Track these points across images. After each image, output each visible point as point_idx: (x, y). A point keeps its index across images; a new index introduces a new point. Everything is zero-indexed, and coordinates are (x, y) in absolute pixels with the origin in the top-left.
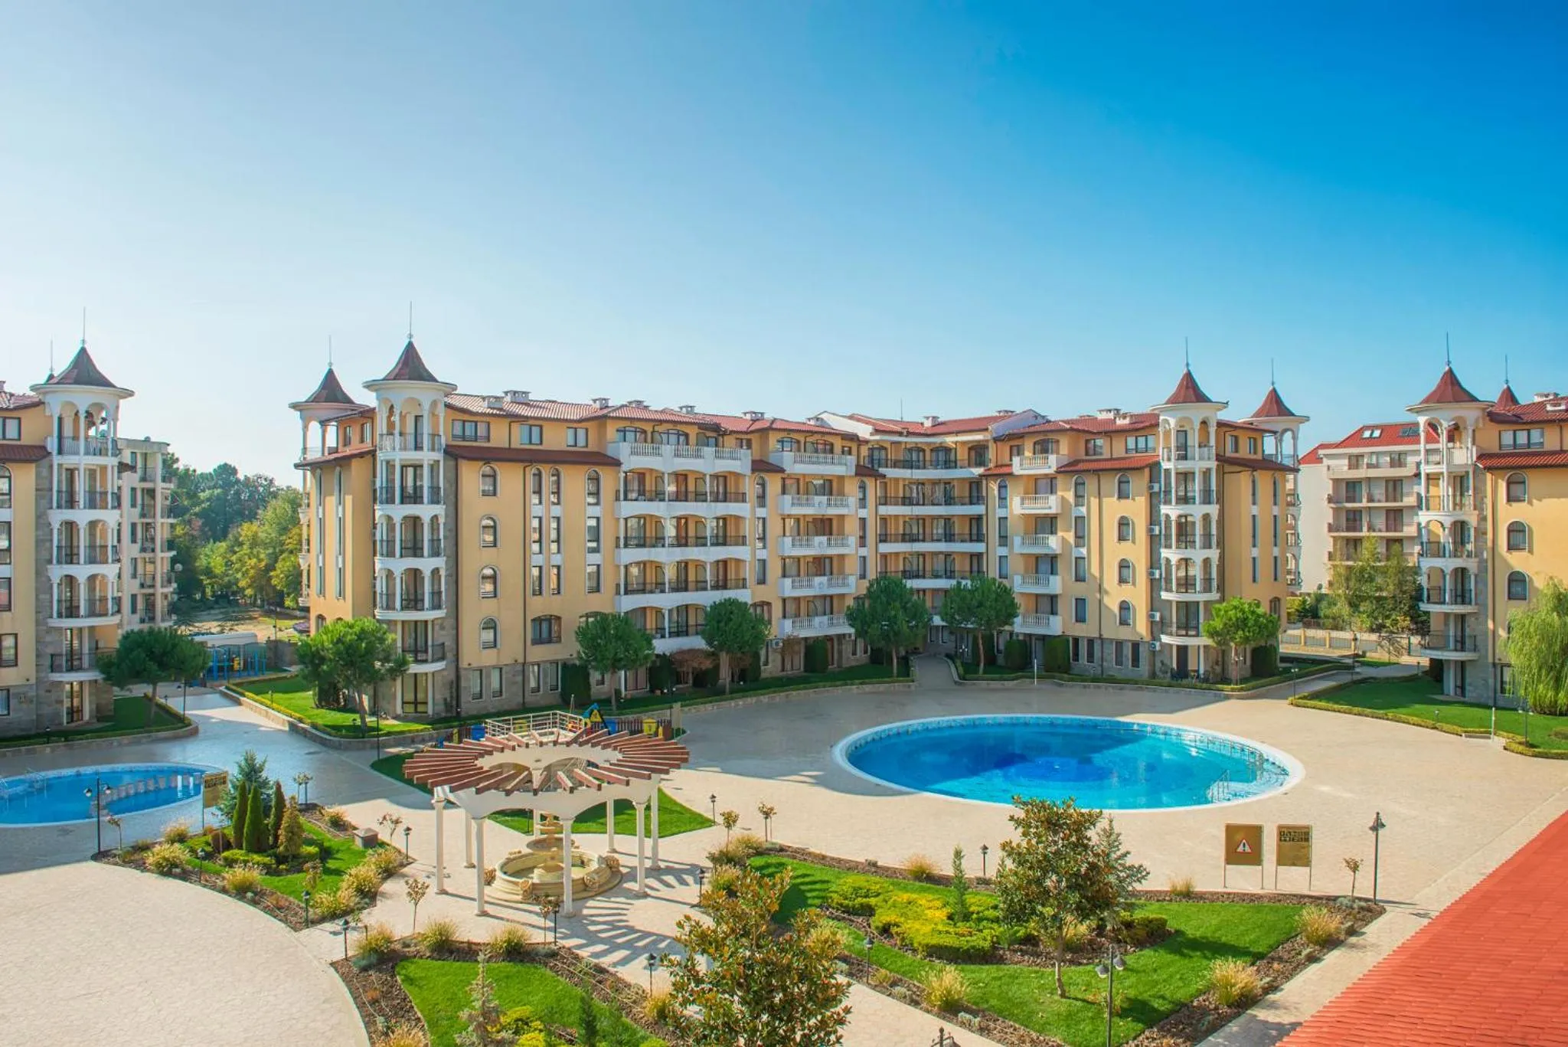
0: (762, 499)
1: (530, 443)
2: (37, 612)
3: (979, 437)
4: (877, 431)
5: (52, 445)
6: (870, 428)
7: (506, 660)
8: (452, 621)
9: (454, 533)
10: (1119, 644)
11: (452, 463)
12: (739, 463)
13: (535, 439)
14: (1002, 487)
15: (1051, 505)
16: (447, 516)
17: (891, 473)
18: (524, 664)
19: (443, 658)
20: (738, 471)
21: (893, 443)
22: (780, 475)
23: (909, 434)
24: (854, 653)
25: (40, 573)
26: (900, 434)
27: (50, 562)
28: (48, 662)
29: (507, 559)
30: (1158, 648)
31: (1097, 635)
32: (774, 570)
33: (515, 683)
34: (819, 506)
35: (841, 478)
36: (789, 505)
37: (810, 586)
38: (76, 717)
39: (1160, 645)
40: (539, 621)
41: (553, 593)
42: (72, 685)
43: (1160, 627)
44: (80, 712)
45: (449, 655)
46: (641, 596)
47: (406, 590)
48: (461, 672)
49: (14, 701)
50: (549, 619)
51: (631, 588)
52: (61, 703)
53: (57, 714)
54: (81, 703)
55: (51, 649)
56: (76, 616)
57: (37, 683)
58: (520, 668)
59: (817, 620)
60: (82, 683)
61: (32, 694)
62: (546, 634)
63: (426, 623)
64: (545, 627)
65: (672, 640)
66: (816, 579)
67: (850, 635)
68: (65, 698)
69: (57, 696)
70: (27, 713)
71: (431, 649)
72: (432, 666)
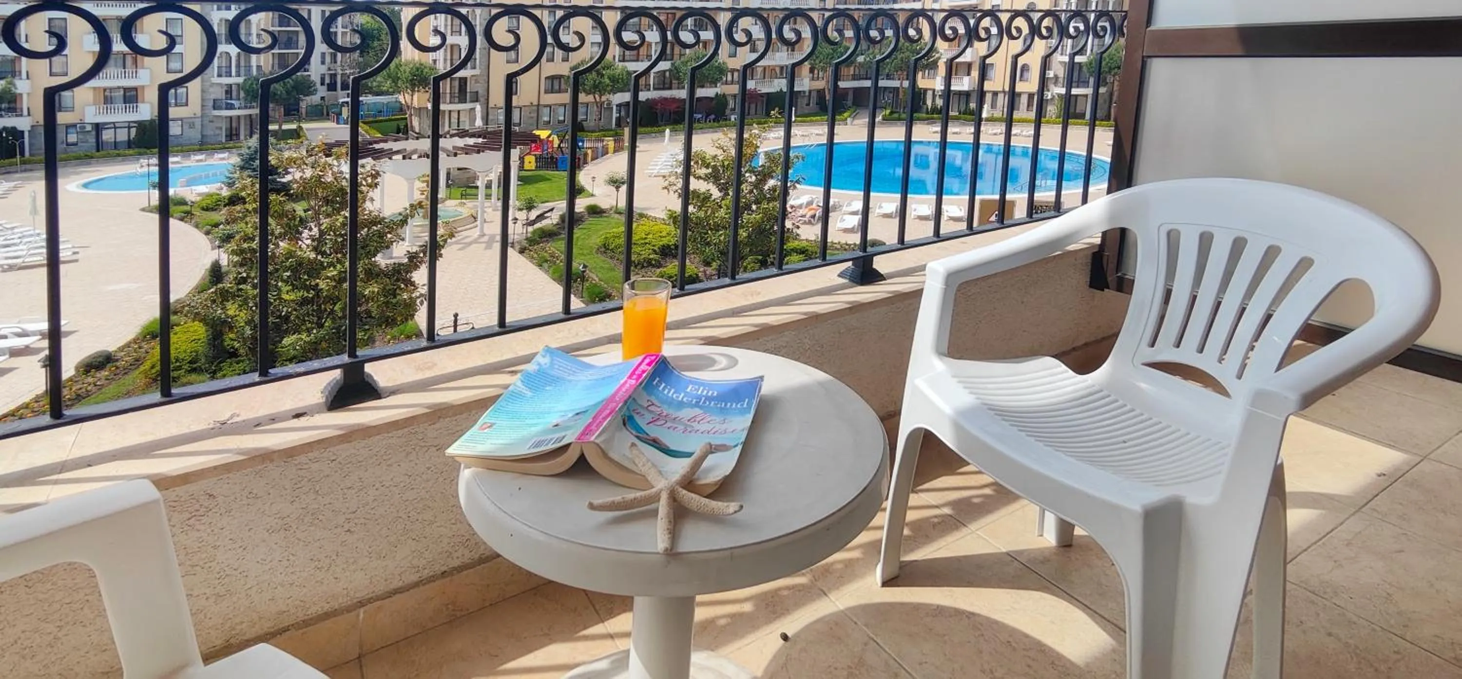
7: (524, 102)
8: (486, 78)
10: (1018, 95)
16: (482, 10)
18: (538, 105)
19: (477, 101)
24: (808, 105)
28: (211, 104)
30: (1049, 97)
31: (1001, 90)
33: (531, 117)
37: (774, 59)
38: (235, 138)
39: (1052, 94)
40: (552, 78)
41: (563, 61)
42: (231, 118)
43: (1053, 81)
44: (238, 135)
45: (482, 99)
46: (634, 63)
47: (449, 57)
48: (490, 110)
49: (186, 127)
50: (559, 77)
51: (626, 58)
52: (221, 128)
53: (218, 135)
54: (238, 129)
55: (213, 97)
56: (231, 76)
57: (202, 116)
58: (535, 108)
59: (776, 81)
60: (239, 117)
61: (198, 123)
62: (556, 87)
63: (466, 78)
64: (556, 83)
65: (655, 92)
66: (777, 54)
67: (804, 92)
68: (224, 125)
69: (219, 125)
70: (195, 135)
71: (468, 95)
72: (468, 106)
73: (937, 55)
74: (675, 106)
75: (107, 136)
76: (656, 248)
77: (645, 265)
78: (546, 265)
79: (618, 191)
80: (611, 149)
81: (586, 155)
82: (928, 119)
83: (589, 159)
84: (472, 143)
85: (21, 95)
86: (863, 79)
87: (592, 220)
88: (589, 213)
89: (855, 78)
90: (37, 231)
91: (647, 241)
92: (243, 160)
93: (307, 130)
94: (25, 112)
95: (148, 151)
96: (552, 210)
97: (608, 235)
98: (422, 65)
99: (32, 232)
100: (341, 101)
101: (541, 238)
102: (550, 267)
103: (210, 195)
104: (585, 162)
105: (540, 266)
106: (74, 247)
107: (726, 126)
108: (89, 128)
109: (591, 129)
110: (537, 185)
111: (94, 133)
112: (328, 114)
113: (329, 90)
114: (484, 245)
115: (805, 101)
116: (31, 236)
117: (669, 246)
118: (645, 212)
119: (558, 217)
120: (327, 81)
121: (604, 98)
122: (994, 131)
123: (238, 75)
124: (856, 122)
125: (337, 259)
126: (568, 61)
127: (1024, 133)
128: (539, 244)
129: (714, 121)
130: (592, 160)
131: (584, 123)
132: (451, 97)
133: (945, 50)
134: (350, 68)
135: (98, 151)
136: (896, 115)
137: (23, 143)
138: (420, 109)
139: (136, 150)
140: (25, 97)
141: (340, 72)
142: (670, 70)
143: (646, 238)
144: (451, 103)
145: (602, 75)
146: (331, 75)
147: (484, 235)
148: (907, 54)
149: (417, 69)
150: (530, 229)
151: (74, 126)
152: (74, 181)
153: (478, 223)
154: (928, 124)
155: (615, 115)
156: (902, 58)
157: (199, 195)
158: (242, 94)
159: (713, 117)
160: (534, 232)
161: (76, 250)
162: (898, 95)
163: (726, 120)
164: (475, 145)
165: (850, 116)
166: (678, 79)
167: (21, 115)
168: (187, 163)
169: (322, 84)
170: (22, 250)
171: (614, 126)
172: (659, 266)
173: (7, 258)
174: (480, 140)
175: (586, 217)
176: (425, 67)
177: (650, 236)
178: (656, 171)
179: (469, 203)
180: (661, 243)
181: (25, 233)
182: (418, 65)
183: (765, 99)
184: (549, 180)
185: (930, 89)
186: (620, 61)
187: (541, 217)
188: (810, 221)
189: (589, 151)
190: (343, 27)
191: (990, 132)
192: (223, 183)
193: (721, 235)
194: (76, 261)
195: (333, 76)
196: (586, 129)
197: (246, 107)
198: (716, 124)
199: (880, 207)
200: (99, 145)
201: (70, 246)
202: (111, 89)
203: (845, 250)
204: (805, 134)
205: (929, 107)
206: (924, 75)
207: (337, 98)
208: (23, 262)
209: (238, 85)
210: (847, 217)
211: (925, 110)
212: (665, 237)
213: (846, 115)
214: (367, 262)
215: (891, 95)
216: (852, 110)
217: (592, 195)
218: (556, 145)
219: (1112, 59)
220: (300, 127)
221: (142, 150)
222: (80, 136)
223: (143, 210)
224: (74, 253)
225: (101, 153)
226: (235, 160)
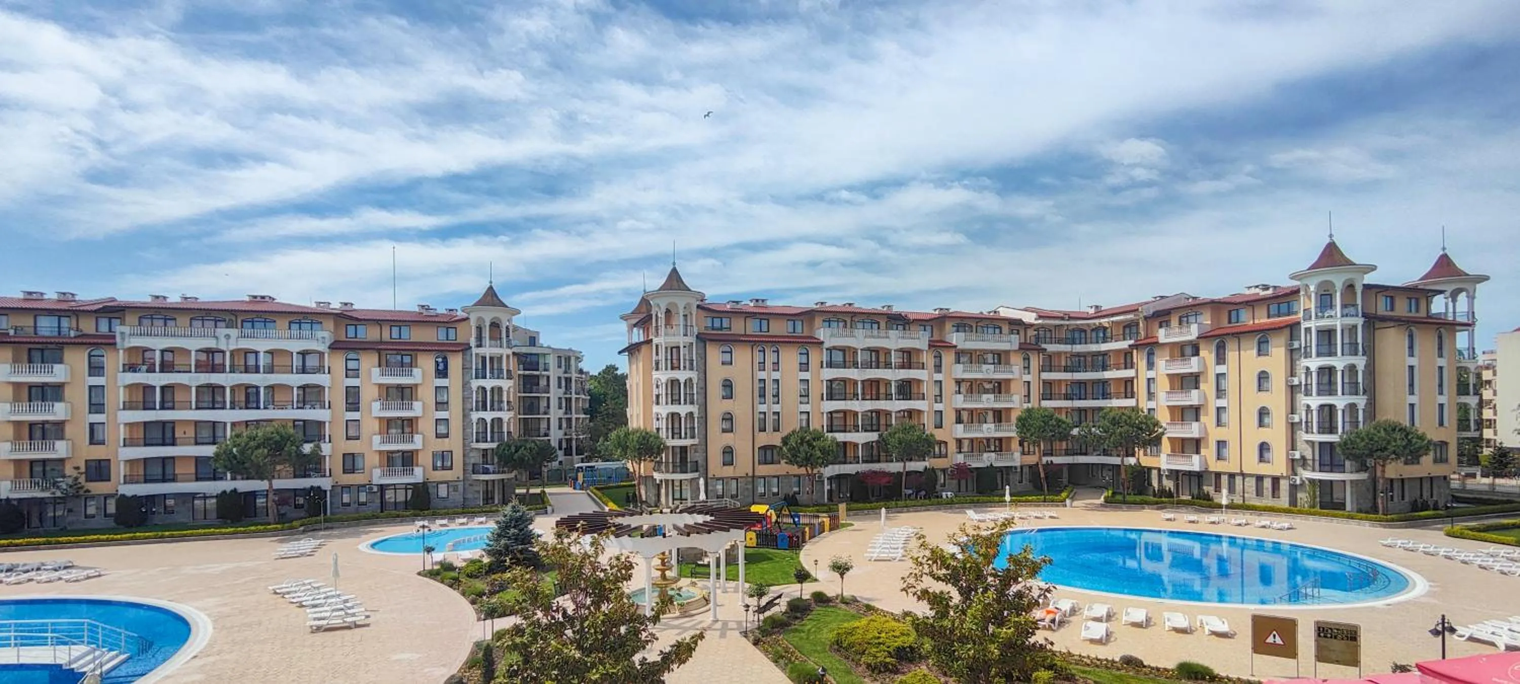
0: (938, 368)
1: (761, 331)
2: (464, 439)
3: (1130, 316)
4: (1040, 317)
5: (473, 342)
6: (1034, 315)
7: (740, 472)
8: (704, 447)
9: (703, 391)
10: (1260, 479)
11: (702, 344)
12: (919, 341)
13: (765, 328)
14: (1150, 354)
15: (1193, 365)
16: (699, 379)
17: (1051, 348)
18: (753, 476)
19: (697, 471)
20: (918, 347)
21: (1056, 326)
22: (953, 351)
23: (1070, 318)
24: (1021, 482)
25: (466, 416)
26: (1062, 318)
27: (472, 410)
28: (470, 468)
29: (741, 407)
30: (1298, 482)
31: (1239, 471)
32: (949, 418)
33: (747, 489)
34: (987, 372)
35: (1007, 352)
36: (959, 371)
37: (982, 431)
38: (490, 501)
39: (1301, 479)
40: (764, 448)
41: (774, 430)
42: (487, 481)
43: (1301, 463)
44: (493, 498)
45: (701, 469)
46: (842, 434)
47: (670, 426)
48: (709, 481)
49: (451, 490)
50: (772, 447)
51: (834, 428)
52: (479, 492)
53: (476, 499)
54: (493, 492)
55: (473, 461)
56: (486, 441)
57: (464, 480)
58: (750, 479)
59: (985, 455)
60: (493, 481)
61: (461, 486)
62: (769, 458)
63: (686, 447)
64: (769, 453)
65: (864, 465)
66: (985, 425)
67: (1016, 468)
68: (481, 488)
69: (477, 489)
70: (458, 497)
71: (689, 465)
72: (689, 476)
73: (1160, 430)
74: (884, 481)
75: (389, 495)
76: (891, 650)
77: (882, 670)
78: (782, 661)
79: (842, 578)
80: (827, 527)
81: (804, 533)
82: (1157, 503)
83: (807, 537)
84: (701, 522)
85: (325, 456)
86: (1077, 454)
87: (818, 610)
88: (816, 601)
89: (1067, 453)
90: (338, 593)
91: (881, 640)
92: (500, 528)
93: (550, 494)
94: (328, 473)
95: (421, 513)
96: (780, 596)
97: (840, 631)
98: (647, 433)
99: (333, 593)
100: (577, 466)
101: (773, 628)
102: (786, 665)
103: (473, 562)
104: (804, 541)
105: (776, 661)
106: (366, 610)
107: (938, 504)
108: (375, 489)
109: (805, 503)
110: (760, 565)
111: (379, 494)
112: (566, 479)
113: (565, 455)
114: (718, 633)
115: (1018, 478)
116: (333, 596)
117: (904, 648)
118: (872, 604)
119: (786, 604)
120: (564, 445)
121: (815, 471)
122: (1238, 522)
123: (492, 441)
124: (1075, 503)
125: (600, 659)
126: (778, 430)
127: (1275, 525)
128: (771, 635)
129: (925, 498)
130: (810, 538)
131: (797, 496)
132: (673, 466)
133: (1168, 424)
134: (584, 434)
135: (382, 512)
136: (1119, 497)
137: (326, 501)
138: (646, 477)
139: (412, 512)
140: (327, 458)
141: (575, 437)
142: (877, 442)
143: (879, 638)
144: (673, 472)
145: (814, 447)
146: (567, 440)
147: (717, 621)
148: (1126, 428)
149: (644, 438)
150: (761, 617)
151: (364, 486)
152: (363, 541)
153: (711, 605)
154: (1158, 509)
155: (827, 487)
156: (1121, 434)
157: (465, 560)
158: (496, 460)
159: (923, 493)
160: (765, 621)
161: (367, 614)
162: (1119, 474)
163: (937, 497)
164: (705, 524)
165: (1068, 497)
166: (887, 451)
167: (324, 476)
168: (453, 526)
169: (560, 448)
170: (326, 611)
171: (826, 500)
172: (897, 672)
173: (315, 619)
174: (708, 518)
175: (813, 605)
176: (651, 436)
177: (883, 635)
178: (875, 555)
179: (700, 583)
180: (896, 644)
181: (329, 594)
182: (643, 434)
183: (975, 474)
184: (771, 559)
185: (1155, 468)
186: (828, 432)
187: (770, 604)
188: (1050, 626)
189: (807, 529)
190: (576, 393)
191: (1233, 521)
192: (484, 550)
193: (969, 650)
194: (368, 625)
195: (569, 441)
196: (800, 503)
197: (499, 473)
198: (927, 501)
199: (1127, 614)
200: (383, 505)
201: (363, 609)
202: (393, 452)
203: (1097, 666)
204: (1023, 516)
205: (1156, 489)
206: (1145, 451)
207: (572, 464)
208: (328, 624)
209: (493, 449)
210: (1091, 624)
211: (1151, 492)
212: (898, 637)
213: (1064, 495)
214: (626, 663)
215: (1111, 473)
216: (1069, 489)
217: (816, 580)
218: (774, 520)
219: (1371, 439)
220: (544, 492)
221: (418, 512)
222: (369, 497)
223: (419, 574)
224: (368, 617)
225: (386, 512)
226: (492, 525)
